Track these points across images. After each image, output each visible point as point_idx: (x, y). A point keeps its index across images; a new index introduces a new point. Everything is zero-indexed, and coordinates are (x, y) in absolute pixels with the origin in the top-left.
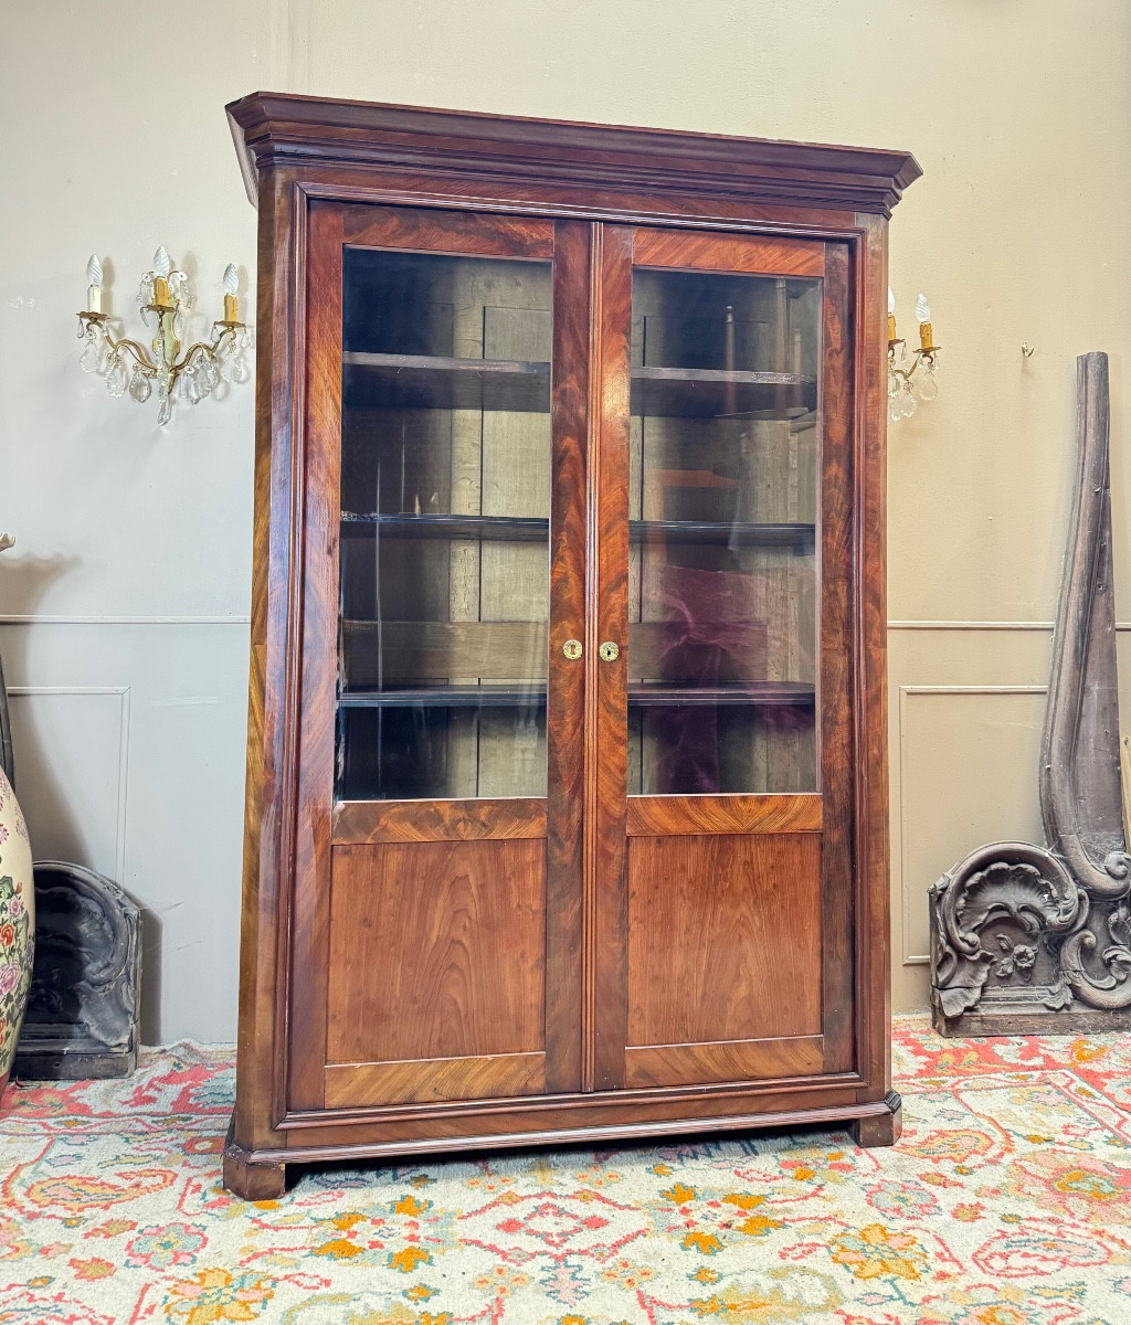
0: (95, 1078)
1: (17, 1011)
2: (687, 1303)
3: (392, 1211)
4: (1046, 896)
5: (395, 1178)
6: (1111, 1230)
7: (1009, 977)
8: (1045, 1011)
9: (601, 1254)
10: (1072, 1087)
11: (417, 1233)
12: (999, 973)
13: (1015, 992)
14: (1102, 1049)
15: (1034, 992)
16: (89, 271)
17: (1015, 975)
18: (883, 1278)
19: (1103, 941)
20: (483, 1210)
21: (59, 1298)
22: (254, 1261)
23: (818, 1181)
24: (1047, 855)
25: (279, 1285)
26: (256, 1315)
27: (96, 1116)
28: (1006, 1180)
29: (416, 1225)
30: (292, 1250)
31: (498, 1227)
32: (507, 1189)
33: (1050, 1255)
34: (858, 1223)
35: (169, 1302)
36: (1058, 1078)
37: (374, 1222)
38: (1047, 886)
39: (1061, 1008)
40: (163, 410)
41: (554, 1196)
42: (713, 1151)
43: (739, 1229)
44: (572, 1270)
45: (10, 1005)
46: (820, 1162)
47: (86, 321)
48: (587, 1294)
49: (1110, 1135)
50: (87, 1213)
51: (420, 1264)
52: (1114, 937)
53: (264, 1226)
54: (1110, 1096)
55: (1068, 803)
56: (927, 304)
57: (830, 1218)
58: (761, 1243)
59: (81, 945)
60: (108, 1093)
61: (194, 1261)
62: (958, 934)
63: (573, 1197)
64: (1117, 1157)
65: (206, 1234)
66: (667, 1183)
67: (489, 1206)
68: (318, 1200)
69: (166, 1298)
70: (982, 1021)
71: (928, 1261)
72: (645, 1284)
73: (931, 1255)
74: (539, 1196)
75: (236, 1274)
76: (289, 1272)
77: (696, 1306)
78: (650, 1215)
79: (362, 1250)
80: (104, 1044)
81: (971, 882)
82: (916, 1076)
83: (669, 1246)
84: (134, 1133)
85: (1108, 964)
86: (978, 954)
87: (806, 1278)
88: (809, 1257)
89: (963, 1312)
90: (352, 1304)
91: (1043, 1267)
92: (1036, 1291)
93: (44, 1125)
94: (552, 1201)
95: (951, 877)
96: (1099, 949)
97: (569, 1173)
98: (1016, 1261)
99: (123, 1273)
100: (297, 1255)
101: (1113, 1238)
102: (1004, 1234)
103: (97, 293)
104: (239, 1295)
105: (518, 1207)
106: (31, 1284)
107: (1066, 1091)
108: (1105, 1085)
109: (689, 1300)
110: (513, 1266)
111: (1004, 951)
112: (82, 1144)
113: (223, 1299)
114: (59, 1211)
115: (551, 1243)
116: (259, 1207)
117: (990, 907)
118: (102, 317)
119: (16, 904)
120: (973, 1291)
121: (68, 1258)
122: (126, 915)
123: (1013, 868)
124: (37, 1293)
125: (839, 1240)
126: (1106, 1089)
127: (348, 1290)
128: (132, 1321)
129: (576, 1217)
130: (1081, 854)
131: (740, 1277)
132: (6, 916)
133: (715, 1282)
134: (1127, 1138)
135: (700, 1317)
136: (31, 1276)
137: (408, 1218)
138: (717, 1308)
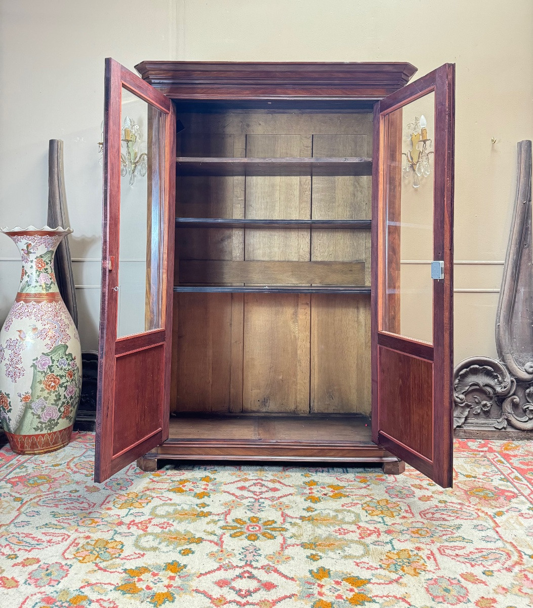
1: (75, 403)
2: (299, 517)
3: (200, 480)
4: (496, 380)
5: (204, 470)
6: (483, 509)
7: (479, 414)
8: (494, 429)
9: (273, 499)
10: (495, 460)
11: (207, 487)
12: (474, 413)
13: (481, 421)
14: (517, 447)
15: (490, 421)
17: (481, 413)
18: (379, 516)
19: (523, 401)
20: (234, 482)
21: (80, 496)
22: (147, 491)
23: (368, 483)
24: (496, 362)
25: (154, 499)
26: (143, 507)
29: (207, 485)
30: (161, 489)
31: (238, 488)
32: (245, 477)
33: (453, 515)
34: (378, 498)
35: (116, 501)
36: (491, 456)
37: (193, 483)
38: (497, 376)
39: (502, 429)
40: (131, 179)
41: (262, 480)
42: (330, 470)
43: (329, 496)
44: (260, 503)
45: (72, 400)
46: (373, 477)
47: (101, 146)
48: (263, 511)
49: (503, 477)
51: (205, 497)
52: (528, 400)
53: (153, 481)
54: (511, 464)
55: (507, 341)
57: (367, 496)
58: (336, 501)
61: (127, 489)
62: (455, 395)
63: (269, 481)
64: (501, 485)
65: (133, 482)
66: (307, 480)
67: (236, 482)
68: (175, 475)
70: (465, 432)
71: (400, 512)
72: (286, 510)
73: (403, 511)
74: (257, 480)
75: (140, 494)
76: (158, 495)
77: (302, 518)
78: (297, 489)
79: (186, 491)
81: (461, 373)
83: (299, 499)
85: (525, 411)
86: (464, 404)
87: (349, 514)
88: (353, 507)
89: (406, 529)
90: (177, 507)
91: (448, 518)
92: (440, 526)
93: (85, 445)
94: (260, 481)
96: (521, 404)
97: (271, 473)
98: (437, 515)
99: (102, 491)
100: (163, 491)
101: (483, 512)
102: (437, 507)
104: (140, 501)
105: (247, 482)
106: (71, 492)
107: (492, 460)
108: (511, 459)
109: (301, 516)
110: (239, 500)
111: (477, 403)
113: (134, 501)
114: (84, 471)
115: (255, 494)
116: (153, 475)
117: (470, 384)
119: (74, 363)
120: (413, 523)
121: (85, 486)
123: (481, 367)
124: (72, 494)
125: (368, 503)
126: (511, 461)
127: (178, 502)
128: (102, 505)
129: (268, 487)
130: (512, 362)
131: (323, 511)
132: (70, 367)
133: (312, 511)
134: (510, 479)
135: (303, 521)
136: (71, 489)
137: (205, 483)
138: (310, 519)
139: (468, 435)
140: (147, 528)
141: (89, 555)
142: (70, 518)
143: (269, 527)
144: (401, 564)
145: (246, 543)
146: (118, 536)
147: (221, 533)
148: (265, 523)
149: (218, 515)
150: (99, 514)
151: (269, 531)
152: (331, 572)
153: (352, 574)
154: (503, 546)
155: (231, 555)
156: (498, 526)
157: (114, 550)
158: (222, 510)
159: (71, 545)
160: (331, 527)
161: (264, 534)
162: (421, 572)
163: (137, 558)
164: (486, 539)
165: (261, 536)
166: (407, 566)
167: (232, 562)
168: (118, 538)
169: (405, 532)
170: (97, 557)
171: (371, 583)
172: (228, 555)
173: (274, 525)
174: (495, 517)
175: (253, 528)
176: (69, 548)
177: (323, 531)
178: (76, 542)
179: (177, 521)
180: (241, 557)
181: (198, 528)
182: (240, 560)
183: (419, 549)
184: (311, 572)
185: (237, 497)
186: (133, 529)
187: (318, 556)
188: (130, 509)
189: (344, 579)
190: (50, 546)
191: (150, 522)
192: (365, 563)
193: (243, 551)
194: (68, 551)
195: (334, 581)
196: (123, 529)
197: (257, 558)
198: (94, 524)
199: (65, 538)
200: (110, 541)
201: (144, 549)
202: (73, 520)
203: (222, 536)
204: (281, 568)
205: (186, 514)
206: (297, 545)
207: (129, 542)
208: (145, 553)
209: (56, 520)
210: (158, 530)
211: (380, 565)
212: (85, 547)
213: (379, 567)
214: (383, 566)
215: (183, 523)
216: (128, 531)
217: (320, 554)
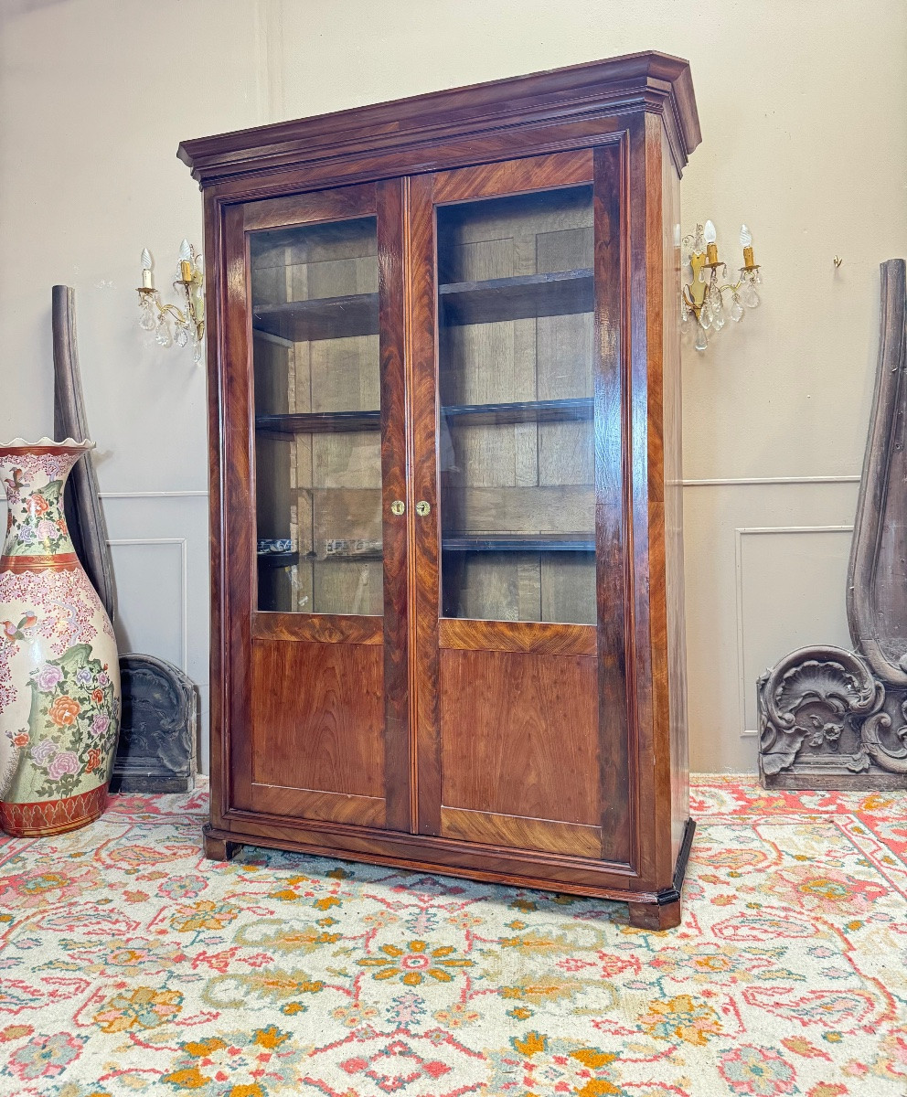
0: (166, 792)
1: (108, 745)
2: (496, 939)
4: (849, 686)
6: (825, 917)
7: (819, 747)
8: (848, 773)
9: (452, 908)
10: (849, 827)
11: (337, 889)
12: (811, 744)
13: (824, 758)
14: (889, 802)
15: (840, 759)
16: (142, 260)
17: (825, 745)
18: (640, 934)
19: (899, 721)
20: (385, 879)
21: (112, 911)
22: (232, 899)
24: (849, 655)
25: (243, 912)
26: (223, 927)
27: (162, 814)
28: (764, 882)
29: (338, 885)
30: (257, 894)
31: (391, 889)
33: (771, 929)
35: (175, 917)
36: (841, 820)
37: (312, 882)
38: (851, 679)
39: (861, 771)
40: (196, 352)
44: (429, 916)
45: (103, 741)
47: (142, 294)
48: (433, 930)
49: (863, 858)
50: (141, 867)
51: (334, 906)
52: (906, 719)
53: (246, 880)
54: (877, 834)
55: (867, 615)
56: (749, 232)
58: (564, 909)
60: (173, 802)
61: (197, 895)
62: (777, 714)
64: (858, 873)
65: (208, 882)
67: (390, 877)
68: (281, 868)
69: (174, 914)
70: (796, 779)
72: (474, 928)
75: (219, 904)
76: (251, 906)
77: (503, 942)
78: (495, 888)
79: (300, 897)
80: (172, 771)
81: (788, 675)
82: (730, 814)
83: (499, 907)
84: (182, 824)
85: (901, 739)
86: (793, 729)
87: (586, 931)
88: (594, 919)
89: (687, 958)
90: (283, 926)
91: (762, 936)
92: (749, 950)
93: (130, 818)
94: (430, 876)
95: (771, 670)
96: (894, 726)
98: (743, 931)
99: (153, 900)
100: (259, 897)
101: (825, 923)
102: (743, 915)
103: (148, 275)
104: (217, 916)
105: (409, 878)
106: (98, 902)
107: (843, 828)
108: (877, 825)
109: (500, 938)
110: (392, 911)
111: (816, 727)
112: (150, 829)
113: (207, 917)
114: (125, 865)
115: (421, 900)
116: (244, 869)
117: (803, 694)
118: (152, 290)
119: (104, 677)
120: (700, 947)
121: (123, 891)
122: (183, 688)
124: (100, 907)
126: (876, 829)
127: (284, 917)
128: (150, 925)
129: (446, 886)
130: (878, 653)
131: (540, 928)
132: (97, 684)
133: (520, 929)
134: (875, 861)
135: (503, 948)
136: (100, 898)
137: (335, 880)
138: (517, 943)
139: (802, 784)
140: (226, 965)
141: (121, 1018)
142: (93, 949)
143: (443, 958)
144: (676, 1023)
145: (400, 989)
146: (176, 981)
147: (356, 972)
148: (437, 953)
149: (354, 938)
150: (145, 942)
151: (442, 967)
152: (550, 1040)
153: (588, 1044)
154: (860, 985)
155: (372, 1012)
156: (851, 948)
157: (165, 1007)
158: (361, 929)
159: (89, 1000)
160: (553, 957)
161: (433, 973)
162: (710, 1038)
163: (205, 1022)
164: (831, 974)
165: (427, 976)
166: (686, 1026)
167: (372, 1025)
168: (174, 985)
169: (684, 963)
170: (135, 1021)
171: (620, 1060)
172: (367, 1013)
173: (452, 956)
174: (847, 932)
175: (414, 962)
176: (85, 1005)
177: (538, 965)
178: (100, 993)
179: (280, 952)
180: (389, 1015)
181: (316, 964)
182: (389, 1021)
183: (708, 994)
184: (513, 1040)
185: (388, 905)
186: (203, 968)
187: (527, 1011)
188: (199, 932)
189: (571, 1054)
190: (53, 1002)
191: (233, 955)
192: (611, 1022)
193: (394, 1004)
194: (84, 1012)
195: (554, 1057)
196: (185, 968)
197: (418, 1017)
198: (134, 960)
199: (81, 986)
200: (159, 991)
201: (218, 1004)
202: (97, 954)
203: (358, 977)
204: (461, 1035)
205: (297, 939)
206: (492, 992)
207: (192, 992)
208: (220, 1011)
209: (69, 955)
210: (247, 969)
211: (637, 1026)
212: (115, 1003)
213: (635, 1029)
214: (644, 1027)
215: (291, 955)
216: (192, 972)
217: (531, 1007)
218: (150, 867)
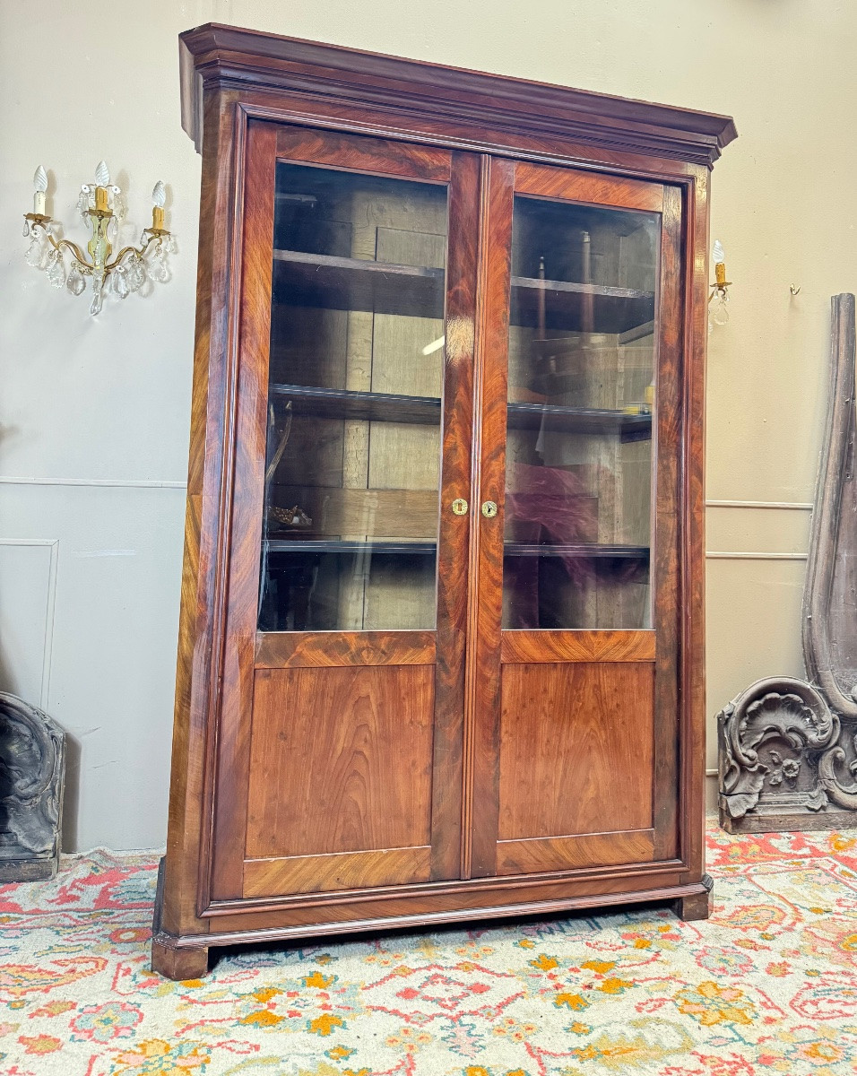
0: (20, 881)
2: (568, 1051)
3: (304, 985)
4: (808, 719)
5: (302, 957)
7: (779, 785)
8: (808, 812)
9: (489, 1014)
10: (837, 870)
11: (328, 1002)
12: (771, 782)
13: (784, 797)
14: (852, 841)
15: (798, 797)
16: (36, 179)
17: (784, 783)
18: (723, 1024)
19: (851, 755)
20: (382, 981)
21: (13, 1071)
22: (188, 1032)
23: (654, 948)
24: (809, 687)
25: (214, 1051)
27: (27, 913)
28: (802, 943)
29: (327, 996)
30: (221, 1021)
31: (398, 995)
32: (400, 964)
33: (850, 1000)
34: (694, 981)
35: (116, 1070)
36: (824, 863)
37: (290, 995)
38: (808, 712)
39: (819, 809)
40: (95, 303)
41: (440, 968)
42: (564, 926)
43: (598, 989)
44: (467, 1028)
46: (654, 933)
47: (31, 222)
48: (484, 1047)
50: (29, 996)
51: (336, 1028)
53: (193, 1002)
55: (825, 646)
57: (670, 978)
58: (619, 1000)
59: (11, 764)
60: (35, 894)
61: (133, 1034)
62: (741, 750)
63: (457, 968)
65: (141, 1010)
66: (533, 954)
67: (387, 978)
68: (237, 978)
69: (113, 1067)
70: (760, 821)
71: (755, 1009)
72: (531, 1038)
73: (757, 1004)
74: (428, 968)
75: (173, 1043)
76: (221, 1040)
77: (575, 1053)
78: (524, 980)
79: (283, 1019)
80: (30, 851)
81: (751, 708)
82: (715, 865)
83: (545, 1005)
84: (63, 926)
85: (853, 774)
86: (756, 767)
87: (662, 1027)
88: (660, 1009)
89: (792, 1049)
90: (282, 1065)
91: (846, 1010)
92: (845, 1030)
94: (439, 972)
95: (735, 704)
96: (846, 762)
97: (449, 948)
98: (823, 1006)
99: (70, 1047)
100: (226, 1025)
102: (810, 986)
103: (42, 198)
104: (179, 1062)
105: (412, 977)
107: (832, 873)
109: (570, 1049)
110: (416, 1026)
111: (776, 764)
112: (17, 937)
113: (165, 1066)
114: (4, 995)
115: (444, 1006)
116: (186, 986)
117: (765, 729)
118: (47, 219)
120: (796, 1031)
121: (16, 1036)
122: (53, 737)
123: (783, 697)
125: (682, 995)
127: (277, 1052)
129: (462, 984)
130: (834, 686)
131: (608, 1028)
133: (588, 1033)
135: (582, 1062)
137: (319, 991)
138: (594, 1054)
139: (765, 825)
158: (390, 1058)
169: (793, 1056)
218: (43, 995)
